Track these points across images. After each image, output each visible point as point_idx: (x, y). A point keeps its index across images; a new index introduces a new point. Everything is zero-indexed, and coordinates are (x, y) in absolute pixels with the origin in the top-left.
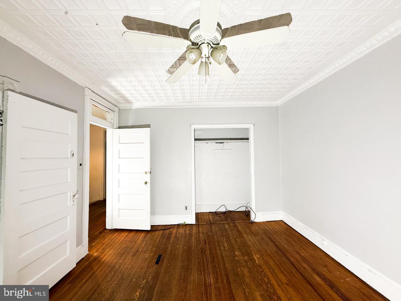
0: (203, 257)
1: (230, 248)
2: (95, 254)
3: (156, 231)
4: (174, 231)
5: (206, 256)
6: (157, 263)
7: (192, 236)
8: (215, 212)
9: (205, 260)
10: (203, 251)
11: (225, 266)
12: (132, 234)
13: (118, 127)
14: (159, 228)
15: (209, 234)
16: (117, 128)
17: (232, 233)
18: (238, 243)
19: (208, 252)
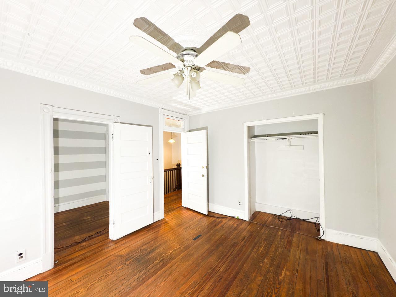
0: (230, 250)
1: (263, 254)
2: (167, 220)
3: (211, 217)
4: (225, 221)
5: (233, 251)
6: (195, 239)
7: (236, 230)
8: (280, 215)
9: (230, 253)
10: (235, 245)
11: (243, 265)
12: (195, 214)
13: (188, 130)
14: (216, 215)
15: (254, 234)
16: (187, 132)
17: (280, 241)
18: (277, 253)
19: (237, 248)
